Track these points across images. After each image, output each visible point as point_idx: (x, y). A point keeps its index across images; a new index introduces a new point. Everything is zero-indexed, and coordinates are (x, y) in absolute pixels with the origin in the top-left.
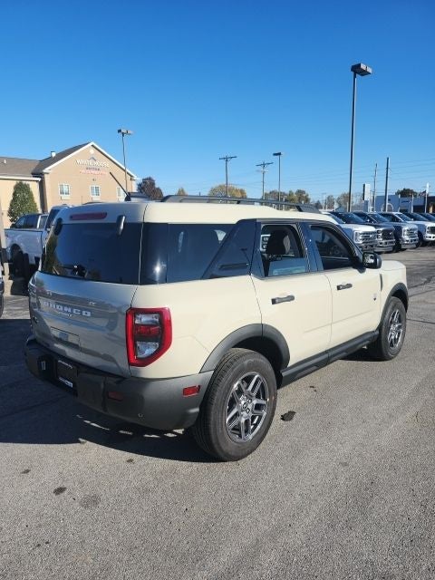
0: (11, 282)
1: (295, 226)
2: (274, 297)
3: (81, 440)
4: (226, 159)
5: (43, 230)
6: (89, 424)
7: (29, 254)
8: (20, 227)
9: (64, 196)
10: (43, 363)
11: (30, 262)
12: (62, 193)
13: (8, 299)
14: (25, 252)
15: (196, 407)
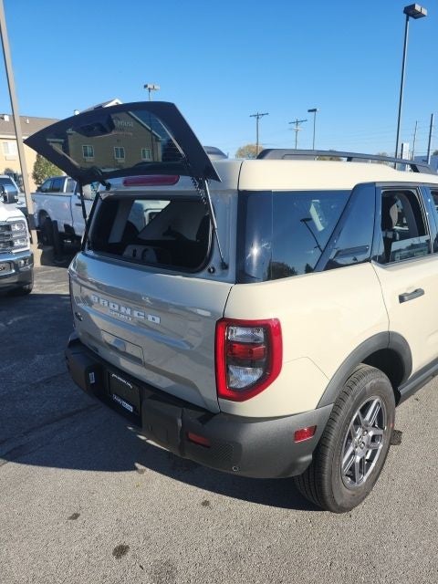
0: (40, 251)
1: (414, 192)
2: (401, 293)
3: (137, 465)
4: (258, 116)
5: (73, 194)
6: (144, 441)
7: (58, 221)
8: (46, 191)
9: (89, 159)
10: (92, 375)
11: (59, 230)
12: (86, 155)
13: (38, 270)
14: (53, 219)
15: (308, 454)
